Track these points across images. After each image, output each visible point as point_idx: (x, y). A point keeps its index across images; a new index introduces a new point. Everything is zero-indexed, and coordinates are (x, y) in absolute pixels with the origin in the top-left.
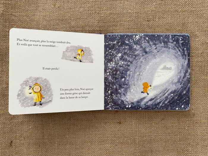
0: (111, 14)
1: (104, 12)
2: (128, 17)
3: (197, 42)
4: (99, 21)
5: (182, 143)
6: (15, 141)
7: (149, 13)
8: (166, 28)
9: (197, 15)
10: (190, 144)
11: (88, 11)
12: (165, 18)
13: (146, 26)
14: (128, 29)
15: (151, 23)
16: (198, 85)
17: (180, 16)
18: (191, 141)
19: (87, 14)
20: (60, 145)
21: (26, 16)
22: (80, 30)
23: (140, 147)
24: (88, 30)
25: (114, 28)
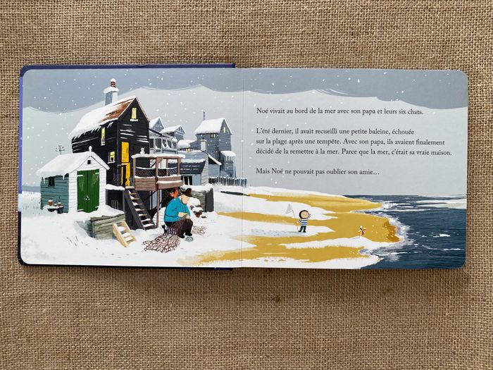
0: (257, 14)
1: (237, 8)
2: (301, 25)
3: (479, 91)
4: (224, 33)
5: (435, 350)
6: (4, 346)
7: (357, 13)
8: (398, 55)
9: (482, 19)
10: (454, 354)
11: (196, 6)
12: (397, 26)
13: (346, 49)
14: (301, 54)
15: (360, 40)
16: (479, 202)
17: (436, 23)
18: (459, 345)
19: (193, 13)
20: (122, 356)
21: (30, 17)
22: (173, 57)
23: (329, 361)
24: (195, 57)
25: (264, 51)
